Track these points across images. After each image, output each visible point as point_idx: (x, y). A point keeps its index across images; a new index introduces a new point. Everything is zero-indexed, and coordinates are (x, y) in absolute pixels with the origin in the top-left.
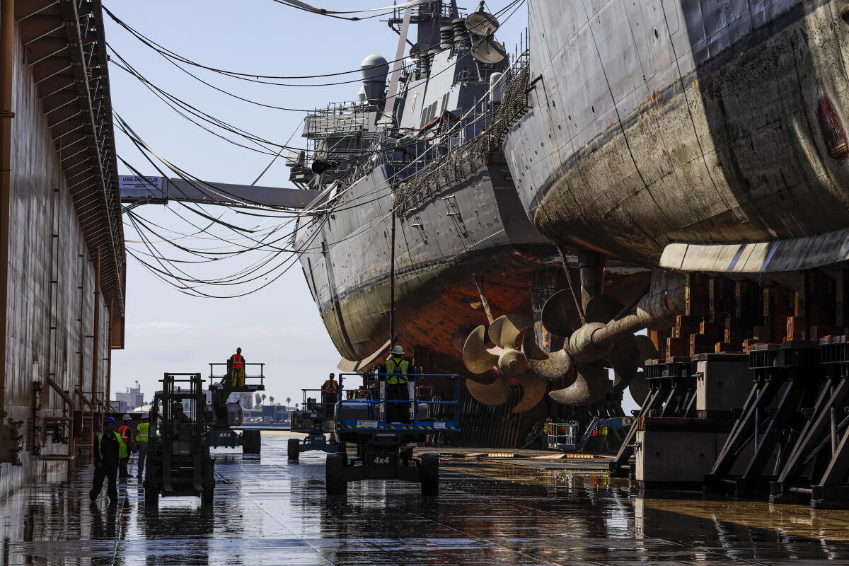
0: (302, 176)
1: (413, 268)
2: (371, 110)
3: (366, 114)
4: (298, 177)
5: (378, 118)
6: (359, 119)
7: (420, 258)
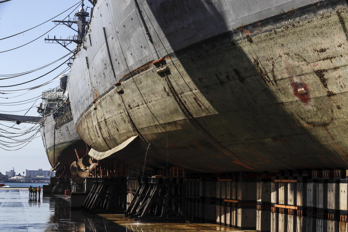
0: (41, 111)
1: (60, 144)
2: (62, 91)
3: (60, 92)
4: (40, 111)
5: (64, 93)
6: (58, 94)
7: (62, 141)
